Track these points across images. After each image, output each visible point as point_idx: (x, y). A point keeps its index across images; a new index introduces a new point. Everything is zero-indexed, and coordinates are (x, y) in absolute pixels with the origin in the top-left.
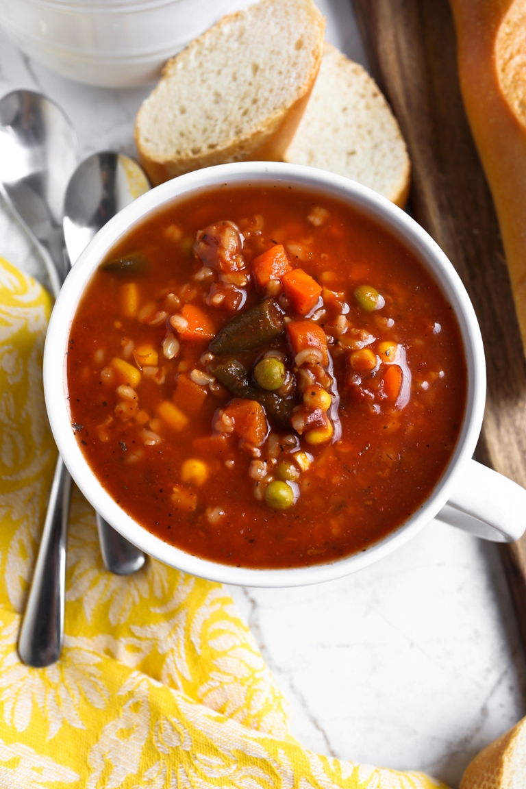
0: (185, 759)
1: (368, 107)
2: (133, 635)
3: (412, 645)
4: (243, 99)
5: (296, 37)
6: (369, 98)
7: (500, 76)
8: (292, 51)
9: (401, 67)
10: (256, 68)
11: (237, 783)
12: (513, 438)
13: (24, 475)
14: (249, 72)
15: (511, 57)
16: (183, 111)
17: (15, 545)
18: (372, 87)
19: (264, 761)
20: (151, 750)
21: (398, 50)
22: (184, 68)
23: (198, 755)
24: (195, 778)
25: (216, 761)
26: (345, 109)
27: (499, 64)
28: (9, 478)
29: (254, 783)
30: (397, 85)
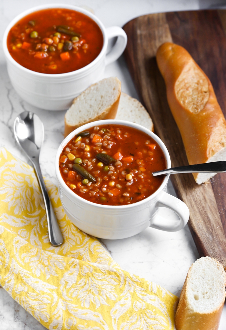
0: (91, 275)
1: (139, 110)
3: (164, 261)
5: (113, 87)
6: (139, 108)
8: (112, 91)
10: (102, 97)
11: (107, 280)
12: (192, 198)
14: (100, 98)
15: (180, 90)
16: (80, 111)
18: (140, 104)
19: (115, 272)
22: (80, 100)
23: (95, 273)
24: (95, 280)
25: (100, 274)
26: (131, 111)
29: (112, 280)
30: (149, 105)
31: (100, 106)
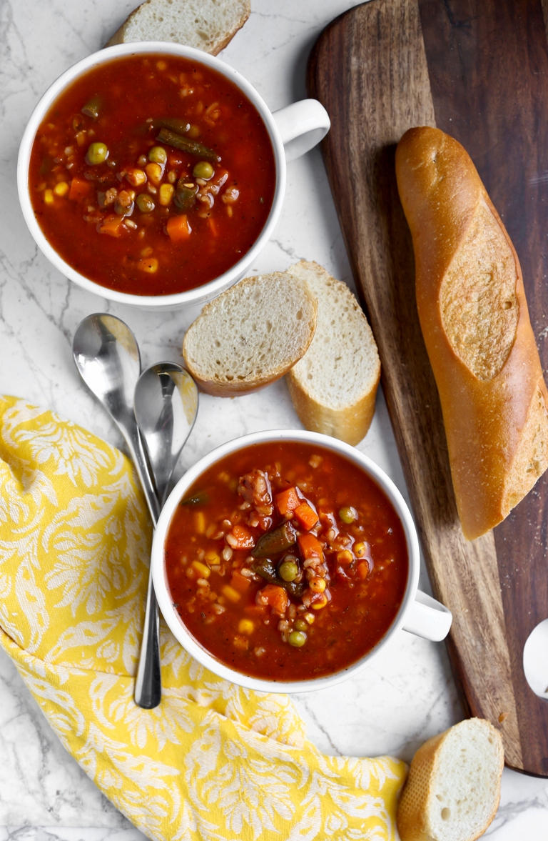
0: (244, 763)
1: (350, 319)
2: (206, 687)
3: (382, 679)
4: (261, 347)
5: (298, 309)
6: (351, 311)
7: (442, 316)
8: (295, 319)
9: (375, 277)
10: (269, 326)
11: (276, 775)
12: (449, 551)
13: (128, 593)
14: (265, 327)
16: (218, 344)
17: (127, 638)
18: (354, 301)
19: (291, 763)
20: (222, 757)
21: (373, 263)
22: (216, 311)
23: (252, 761)
24: (250, 773)
25: (262, 764)
26: (333, 322)
27: (442, 307)
28: (120, 597)
29: (286, 775)
31: (264, 351)
